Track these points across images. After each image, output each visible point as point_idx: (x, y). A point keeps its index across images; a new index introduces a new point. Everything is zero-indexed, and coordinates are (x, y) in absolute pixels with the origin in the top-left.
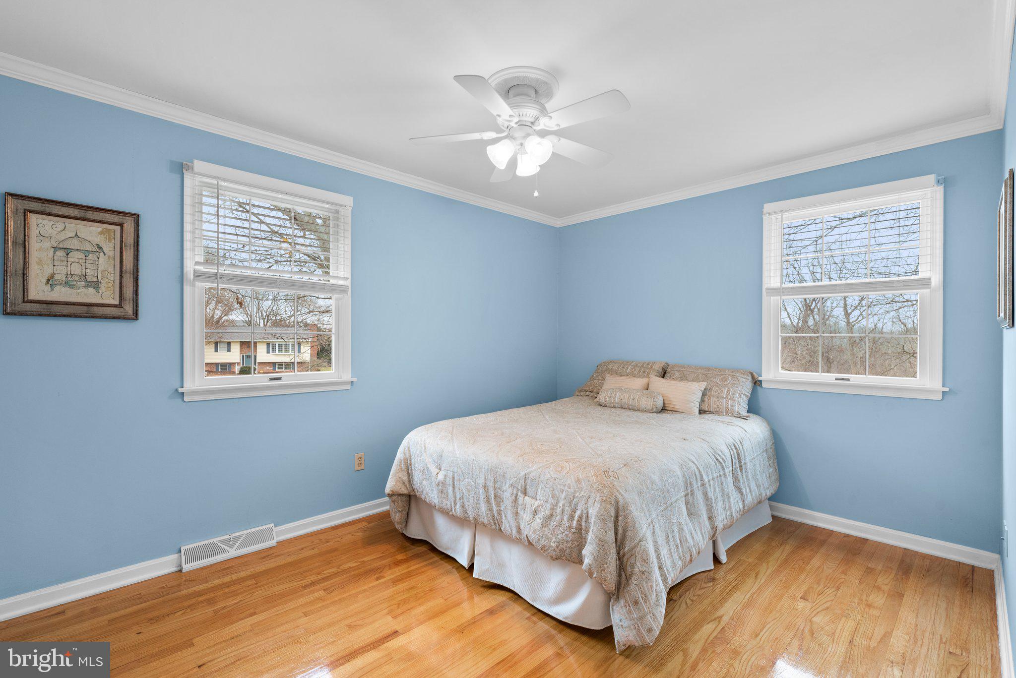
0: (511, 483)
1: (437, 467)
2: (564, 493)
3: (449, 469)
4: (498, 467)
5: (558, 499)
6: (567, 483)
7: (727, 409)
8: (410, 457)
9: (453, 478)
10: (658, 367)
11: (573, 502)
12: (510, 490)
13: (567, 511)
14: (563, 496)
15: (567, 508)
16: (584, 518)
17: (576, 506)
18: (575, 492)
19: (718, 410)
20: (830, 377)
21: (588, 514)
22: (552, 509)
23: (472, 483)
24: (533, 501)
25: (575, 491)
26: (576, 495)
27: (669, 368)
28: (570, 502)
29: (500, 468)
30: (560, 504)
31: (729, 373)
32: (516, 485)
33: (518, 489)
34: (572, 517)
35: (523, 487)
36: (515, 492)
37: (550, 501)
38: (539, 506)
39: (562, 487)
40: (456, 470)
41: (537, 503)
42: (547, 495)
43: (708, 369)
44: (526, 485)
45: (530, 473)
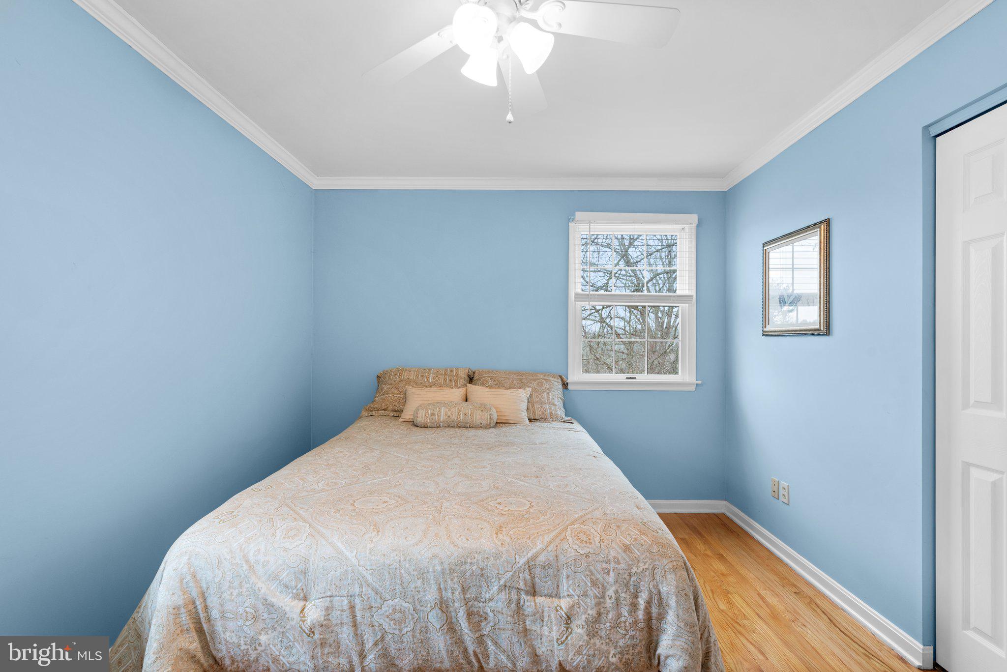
0: (502, 582)
1: (296, 597)
2: (612, 574)
3: (335, 593)
4: (466, 563)
5: (603, 586)
6: (611, 557)
7: (551, 414)
8: (203, 594)
9: (352, 608)
10: (463, 374)
11: (632, 583)
12: (503, 596)
13: (625, 599)
14: (611, 578)
15: (623, 595)
16: (655, 600)
17: (637, 587)
18: (630, 567)
19: (543, 416)
20: (622, 377)
21: (659, 592)
22: (598, 604)
23: (406, 605)
24: (556, 601)
25: (629, 565)
26: (633, 571)
27: (476, 374)
28: (627, 585)
29: (471, 563)
30: (611, 592)
31: (542, 377)
32: (516, 584)
33: (519, 590)
34: (634, 606)
35: (529, 583)
36: (514, 596)
37: (590, 593)
38: (573, 606)
39: (605, 565)
40: (357, 590)
41: (565, 603)
42: (582, 584)
43: (519, 374)
44: (533, 578)
45: (535, 557)
